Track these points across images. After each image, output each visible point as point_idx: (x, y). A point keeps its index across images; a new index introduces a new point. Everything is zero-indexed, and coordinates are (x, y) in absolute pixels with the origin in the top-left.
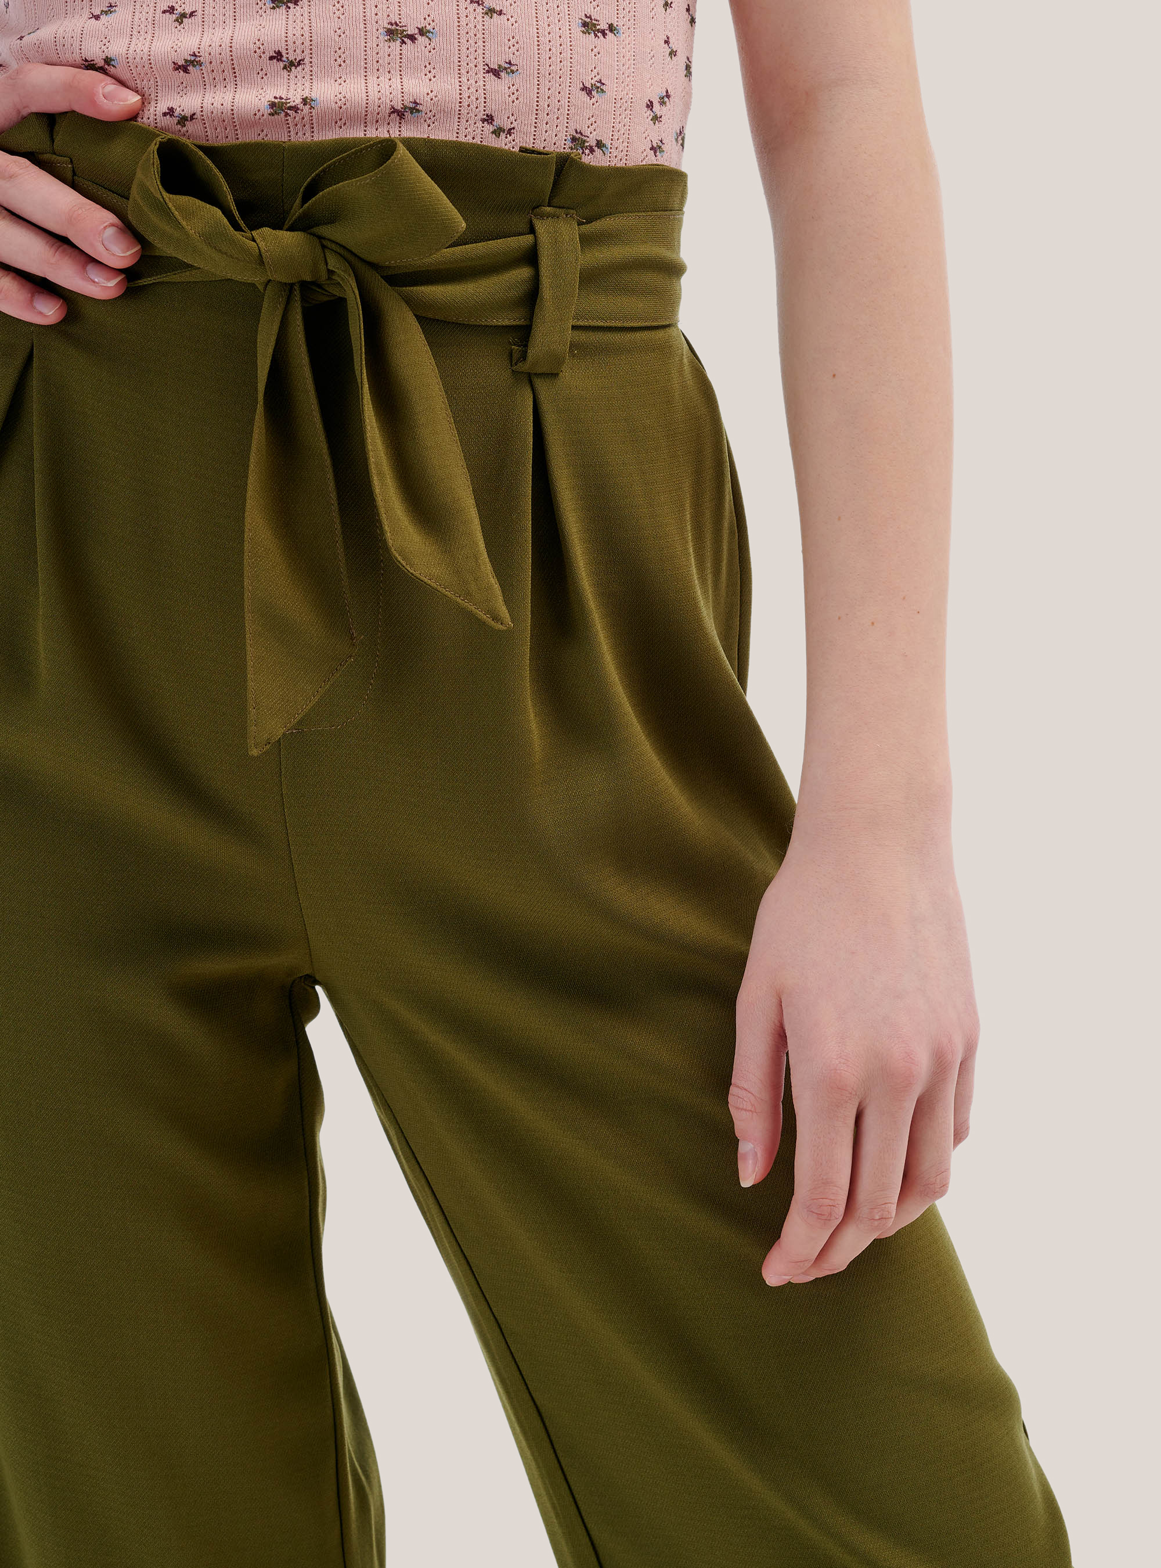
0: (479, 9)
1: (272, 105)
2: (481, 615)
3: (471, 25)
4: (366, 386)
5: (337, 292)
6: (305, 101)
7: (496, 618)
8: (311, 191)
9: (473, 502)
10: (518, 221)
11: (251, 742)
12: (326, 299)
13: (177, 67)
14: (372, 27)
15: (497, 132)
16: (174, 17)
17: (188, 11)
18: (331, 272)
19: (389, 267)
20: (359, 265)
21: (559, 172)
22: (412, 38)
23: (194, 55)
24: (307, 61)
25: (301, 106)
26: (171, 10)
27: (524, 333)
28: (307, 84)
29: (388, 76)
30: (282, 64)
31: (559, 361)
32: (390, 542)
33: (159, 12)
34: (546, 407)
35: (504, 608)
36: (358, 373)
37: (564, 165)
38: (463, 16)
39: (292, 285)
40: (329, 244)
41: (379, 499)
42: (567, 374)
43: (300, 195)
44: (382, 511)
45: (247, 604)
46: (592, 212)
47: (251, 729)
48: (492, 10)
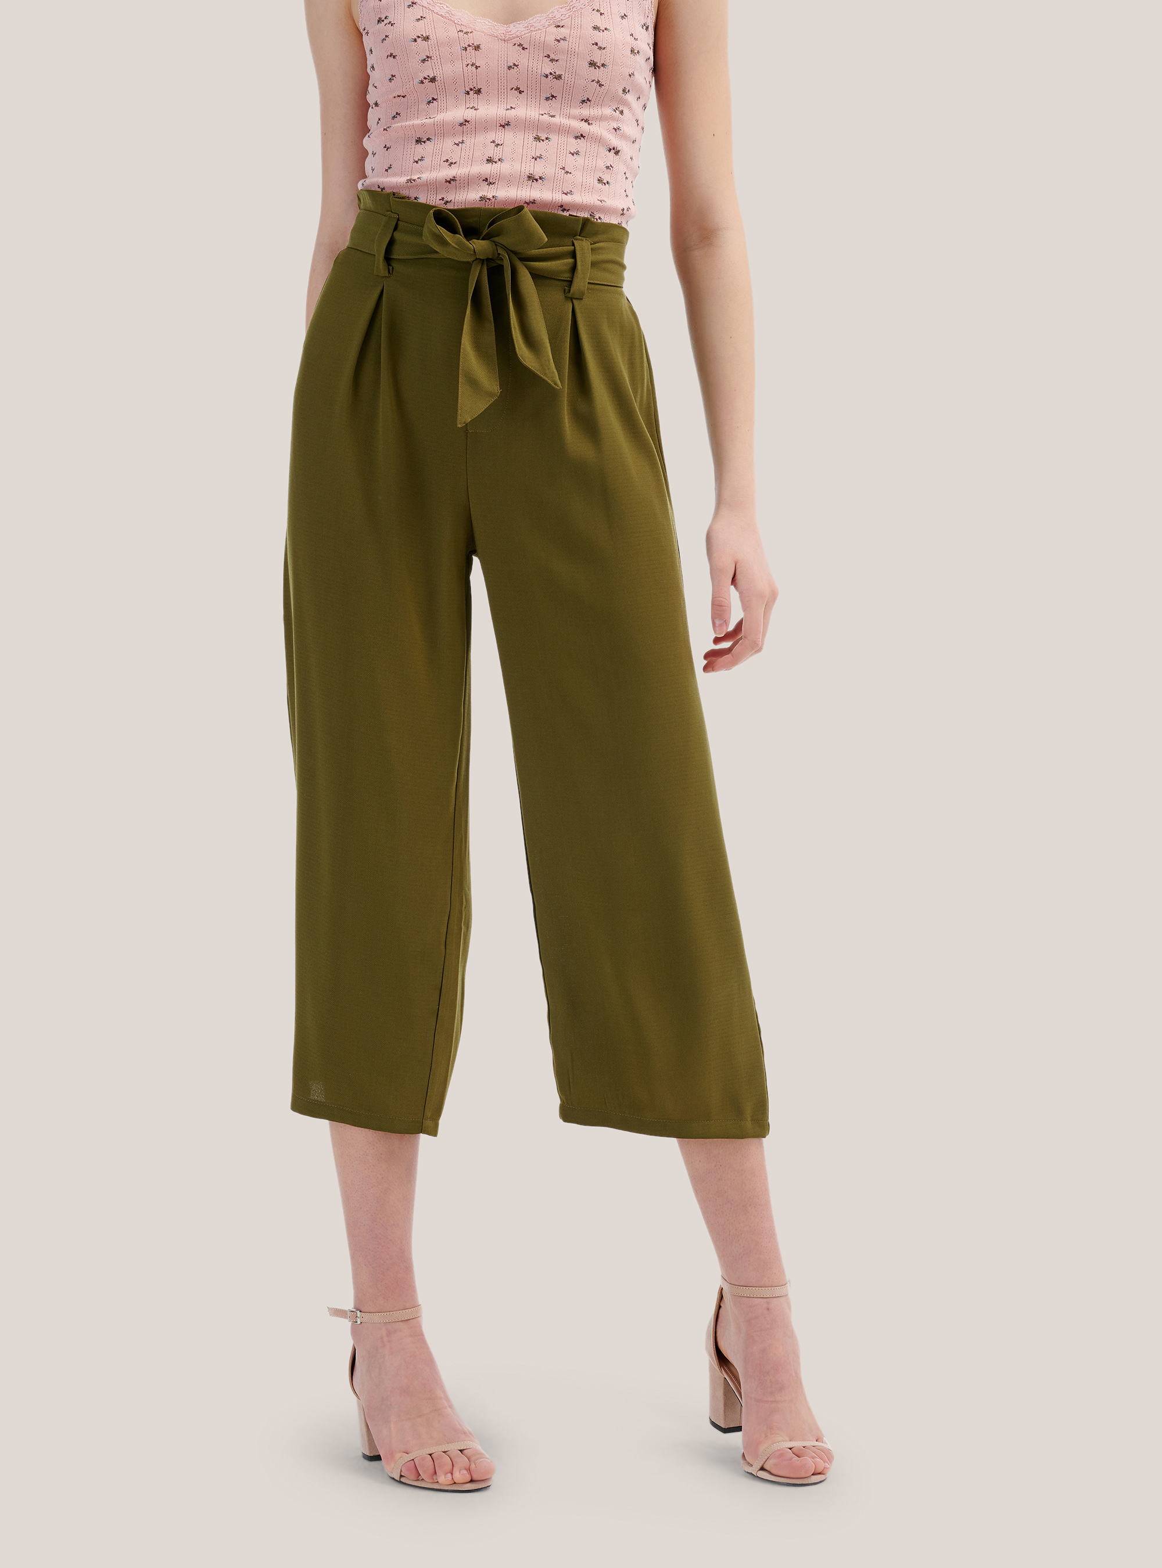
0: (563, 171)
1: (481, 197)
2: (550, 382)
3: (559, 177)
4: (511, 299)
5: (499, 262)
6: (493, 197)
7: (556, 384)
8: (491, 224)
9: (548, 341)
10: (568, 241)
11: (458, 422)
12: (495, 265)
13: (447, 181)
15: (563, 210)
16: (448, 163)
17: (454, 162)
18: (499, 254)
19: (520, 253)
20: (509, 252)
21: (584, 224)
22: (537, 180)
23: (454, 177)
24: (497, 183)
25: (492, 198)
26: (447, 161)
27: (570, 282)
28: (495, 191)
29: (526, 187)
30: (487, 183)
31: (583, 294)
32: (518, 352)
33: (442, 161)
34: (577, 310)
35: (559, 381)
36: (508, 293)
37: (586, 221)
38: (557, 173)
39: (483, 260)
40: (497, 244)
41: (514, 337)
42: (585, 300)
43: (487, 227)
44: (515, 341)
45: (460, 371)
46: (596, 239)
47: (459, 417)
48: (567, 172)
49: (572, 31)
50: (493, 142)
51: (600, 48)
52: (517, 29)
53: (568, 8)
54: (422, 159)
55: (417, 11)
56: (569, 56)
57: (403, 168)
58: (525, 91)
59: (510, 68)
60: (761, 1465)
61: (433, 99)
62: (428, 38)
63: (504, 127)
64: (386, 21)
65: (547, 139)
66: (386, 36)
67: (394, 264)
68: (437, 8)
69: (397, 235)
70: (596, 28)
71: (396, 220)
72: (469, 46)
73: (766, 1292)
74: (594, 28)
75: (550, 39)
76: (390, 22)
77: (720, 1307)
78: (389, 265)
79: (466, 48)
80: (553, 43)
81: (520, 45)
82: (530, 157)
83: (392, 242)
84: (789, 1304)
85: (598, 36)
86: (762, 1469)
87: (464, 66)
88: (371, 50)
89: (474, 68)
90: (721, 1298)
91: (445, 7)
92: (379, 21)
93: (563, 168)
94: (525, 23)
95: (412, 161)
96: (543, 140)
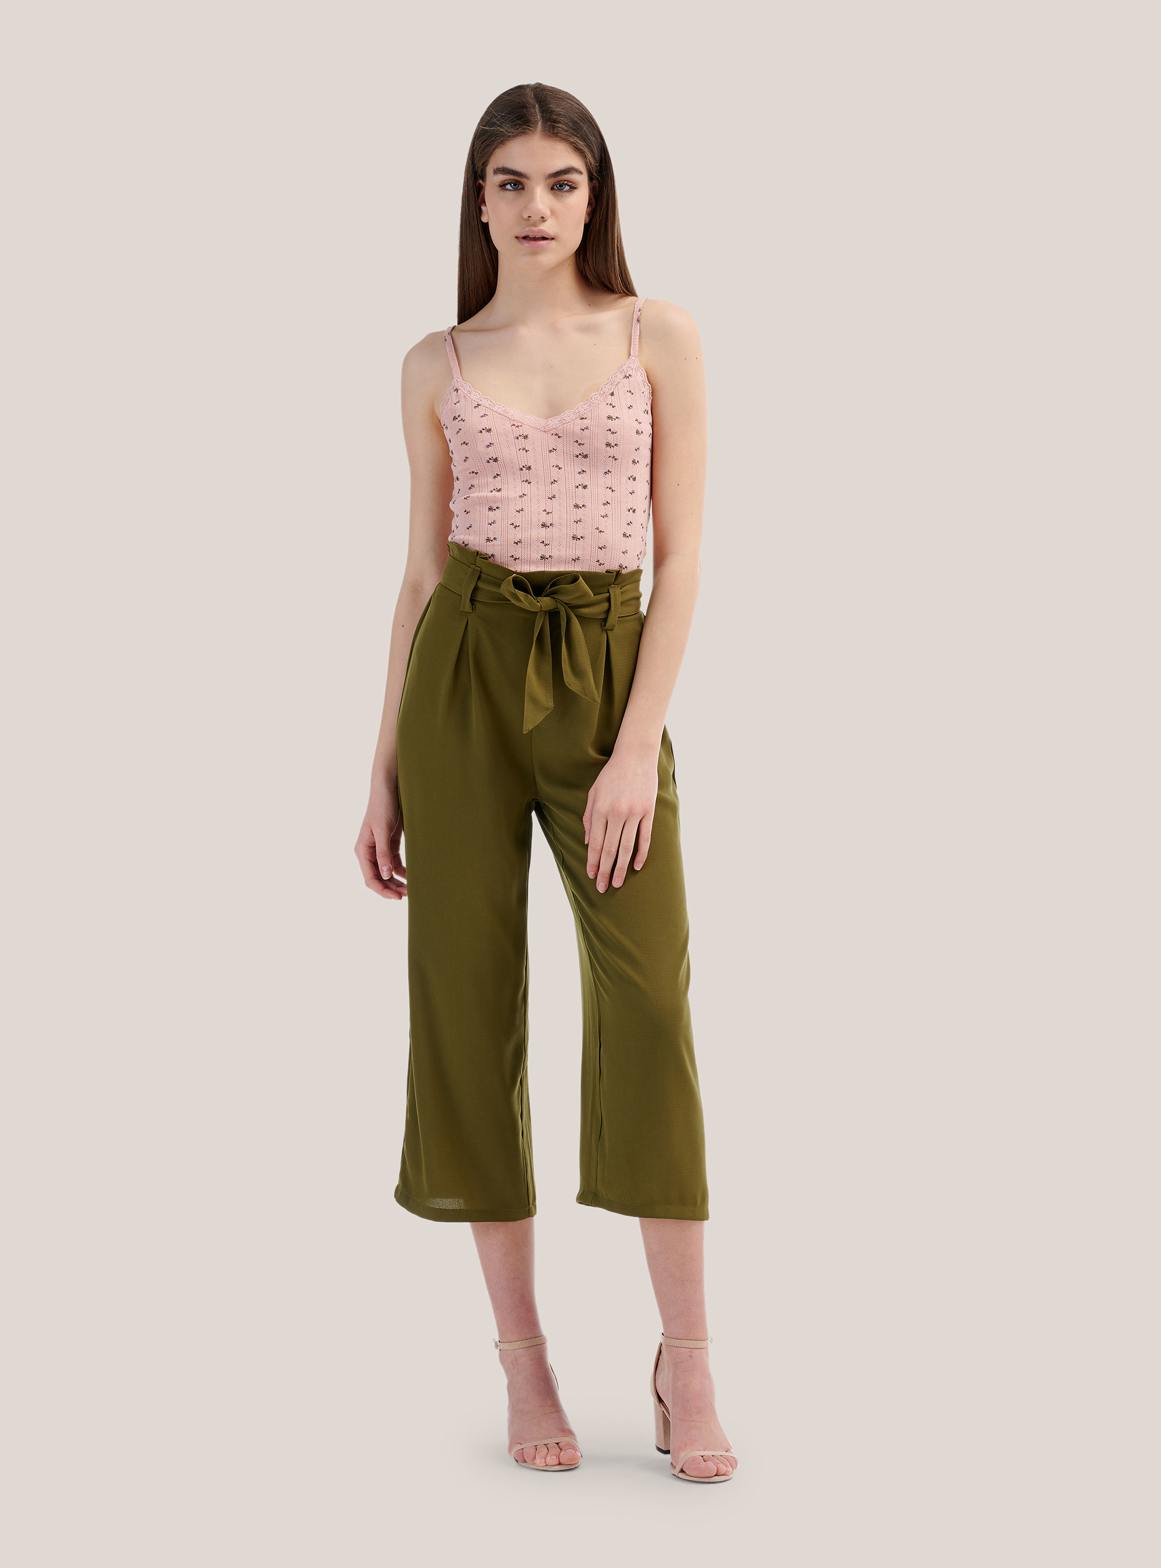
0: (598, 531)
2: (589, 697)
3: (595, 536)
4: (564, 640)
6: (550, 556)
7: (593, 699)
8: (552, 586)
9: (589, 665)
10: (606, 590)
11: (524, 730)
12: (553, 611)
13: (515, 543)
14: (568, 536)
15: (600, 565)
16: (513, 526)
18: (558, 608)
19: (572, 605)
20: (565, 605)
21: (617, 575)
22: (579, 539)
23: (520, 540)
24: (550, 544)
25: (549, 558)
26: (513, 524)
27: (605, 620)
28: (550, 551)
30: (544, 544)
31: (614, 626)
32: (566, 679)
33: (509, 524)
34: (611, 639)
35: (597, 695)
36: (562, 635)
37: (618, 573)
38: (593, 533)
39: (546, 611)
40: (557, 600)
41: (564, 669)
42: (616, 629)
43: (549, 586)
44: (564, 671)
45: (526, 691)
46: (623, 585)
47: (524, 726)
48: (601, 531)
49: (592, 421)
50: (545, 511)
51: (613, 433)
52: (554, 422)
53: (589, 404)
54: (494, 522)
55: (481, 411)
56: (591, 440)
57: (481, 528)
58: (563, 468)
59: (550, 451)
60: (680, 1468)
61: (497, 475)
62: (490, 430)
63: (551, 499)
64: (459, 419)
65: (583, 506)
66: (460, 429)
67: (478, 605)
68: (496, 407)
69: (481, 585)
70: (609, 418)
71: (479, 572)
72: (520, 436)
73: (692, 1344)
74: (608, 417)
75: (577, 429)
76: (462, 419)
77: (659, 1359)
78: (473, 604)
79: (518, 437)
80: (580, 432)
81: (556, 435)
82: (572, 521)
83: (476, 589)
84: (707, 1354)
85: (611, 424)
86: (682, 1471)
87: (518, 450)
88: (450, 440)
89: (524, 451)
90: (660, 1352)
91: (502, 407)
92: (454, 419)
93: (598, 529)
94: (558, 418)
95: (487, 523)
96: (581, 507)
